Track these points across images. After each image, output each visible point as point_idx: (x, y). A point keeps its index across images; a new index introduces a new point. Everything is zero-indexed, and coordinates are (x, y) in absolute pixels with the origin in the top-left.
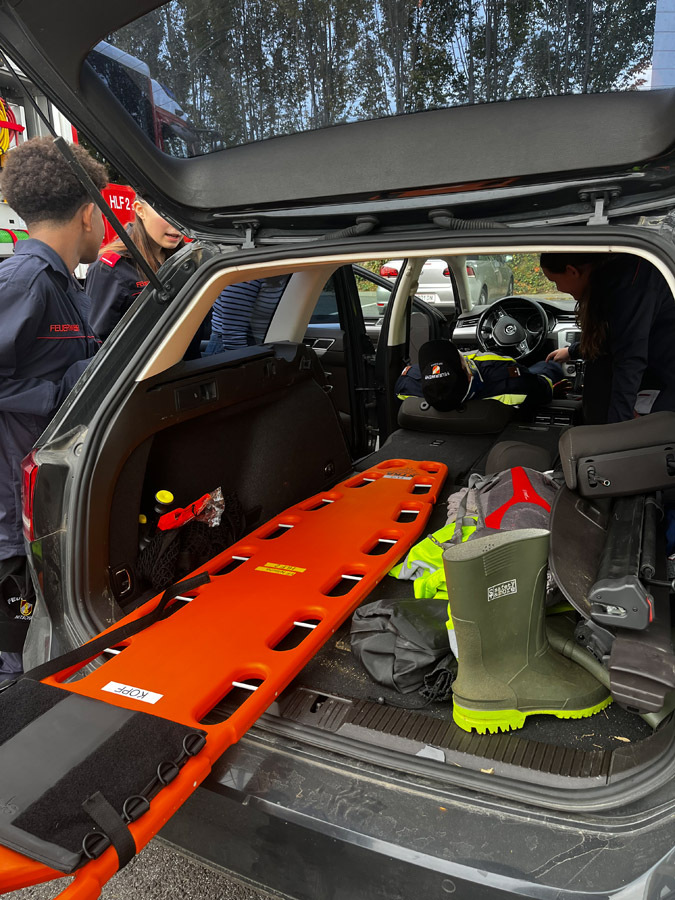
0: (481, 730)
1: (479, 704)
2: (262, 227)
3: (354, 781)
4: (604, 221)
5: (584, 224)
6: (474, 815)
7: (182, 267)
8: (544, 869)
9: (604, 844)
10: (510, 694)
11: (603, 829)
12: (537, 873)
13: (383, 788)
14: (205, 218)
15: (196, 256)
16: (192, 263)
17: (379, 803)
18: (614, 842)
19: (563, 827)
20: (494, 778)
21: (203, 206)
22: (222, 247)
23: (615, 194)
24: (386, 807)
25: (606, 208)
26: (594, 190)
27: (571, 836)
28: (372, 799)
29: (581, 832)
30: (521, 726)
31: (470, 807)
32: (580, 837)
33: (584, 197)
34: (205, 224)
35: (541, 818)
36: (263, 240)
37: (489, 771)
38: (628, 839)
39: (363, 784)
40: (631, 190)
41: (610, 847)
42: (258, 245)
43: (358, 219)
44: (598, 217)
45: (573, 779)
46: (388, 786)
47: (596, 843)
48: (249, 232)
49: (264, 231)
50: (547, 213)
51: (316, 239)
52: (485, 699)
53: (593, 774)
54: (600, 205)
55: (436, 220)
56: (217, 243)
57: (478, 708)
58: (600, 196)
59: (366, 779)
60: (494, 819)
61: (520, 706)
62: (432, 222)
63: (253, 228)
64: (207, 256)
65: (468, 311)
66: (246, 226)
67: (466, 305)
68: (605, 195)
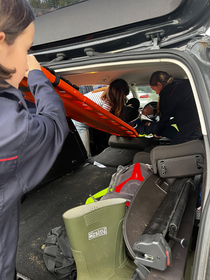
23: (161, 34)
26: (152, 33)
33: (148, 37)
43: (57, 55)
44: (155, 46)
50: (135, 47)
54: (156, 40)
55: (87, 53)
58: (155, 36)
68: (158, 34)
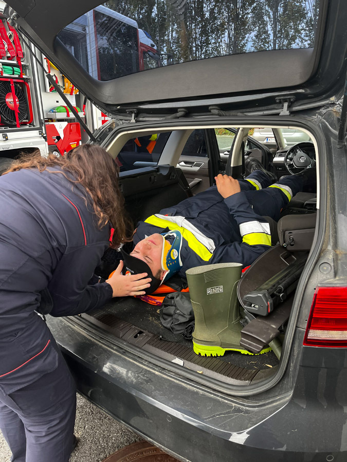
0: (203, 354)
1: (202, 342)
2: (139, 113)
3: (143, 369)
4: (287, 113)
5: (278, 114)
6: (189, 391)
7: (106, 131)
8: (210, 418)
9: (242, 412)
10: (217, 339)
11: (244, 405)
12: (206, 419)
13: (154, 374)
14: (114, 108)
15: (113, 125)
16: (110, 129)
17: (150, 380)
18: (247, 412)
19: (226, 401)
20: (202, 376)
21: (111, 103)
22: (124, 121)
23: (292, 100)
24: (152, 381)
25: (289, 107)
26: (282, 98)
27: (228, 406)
28: (147, 377)
29: (234, 405)
30: (222, 355)
31: (188, 387)
32: (232, 407)
33: (278, 101)
34: (114, 111)
35: (218, 396)
36: (141, 119)
37: (200, 372)
38: (253, 412)
39: (146, 370)
40: (299, 98)
41: (244, 413)
42: (137, 121)
43: (179, 110)
44: (285, 111)
45: (236, 380)
46: (157, 373)
47: (239, 410)
48: (133, 115)
49: (141, 115)
50: (263, 108)
51: (161, 119)
52: (205, 340)
53: (245, 380)
54: (286, 105)
55: (212, 111)
56: (121, 120)
57: (202, 344)
58: (285, 101)
59: (148, 369)
60: (197, 393)
61: (222, 345)
62: (210, 112)
63: (135, 114)
64: (117, 125)
65: (283, 149)
66: (132, 112)
67: (281, 146)
68: (288, 100)
